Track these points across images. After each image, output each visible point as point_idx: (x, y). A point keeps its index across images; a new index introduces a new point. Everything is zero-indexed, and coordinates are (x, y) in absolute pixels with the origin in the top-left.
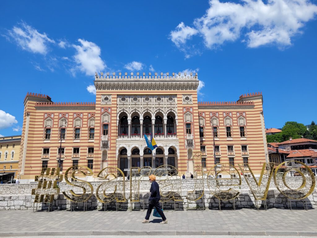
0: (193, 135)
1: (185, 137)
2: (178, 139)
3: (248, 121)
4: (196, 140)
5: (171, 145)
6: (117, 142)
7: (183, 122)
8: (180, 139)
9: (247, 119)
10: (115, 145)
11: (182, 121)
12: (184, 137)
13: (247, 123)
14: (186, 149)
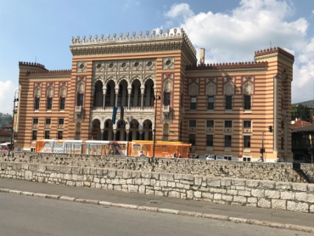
0: (170, 107)
2: (154, 111)
3: (256, 89)
4: (174, 112)
5: (146, 118)
6: (91, 113)
7: (162, 92)
9: (256, 85)
10: (88, 117)
12: (161, 109)
13: (255, 91)
14: (162, 123)
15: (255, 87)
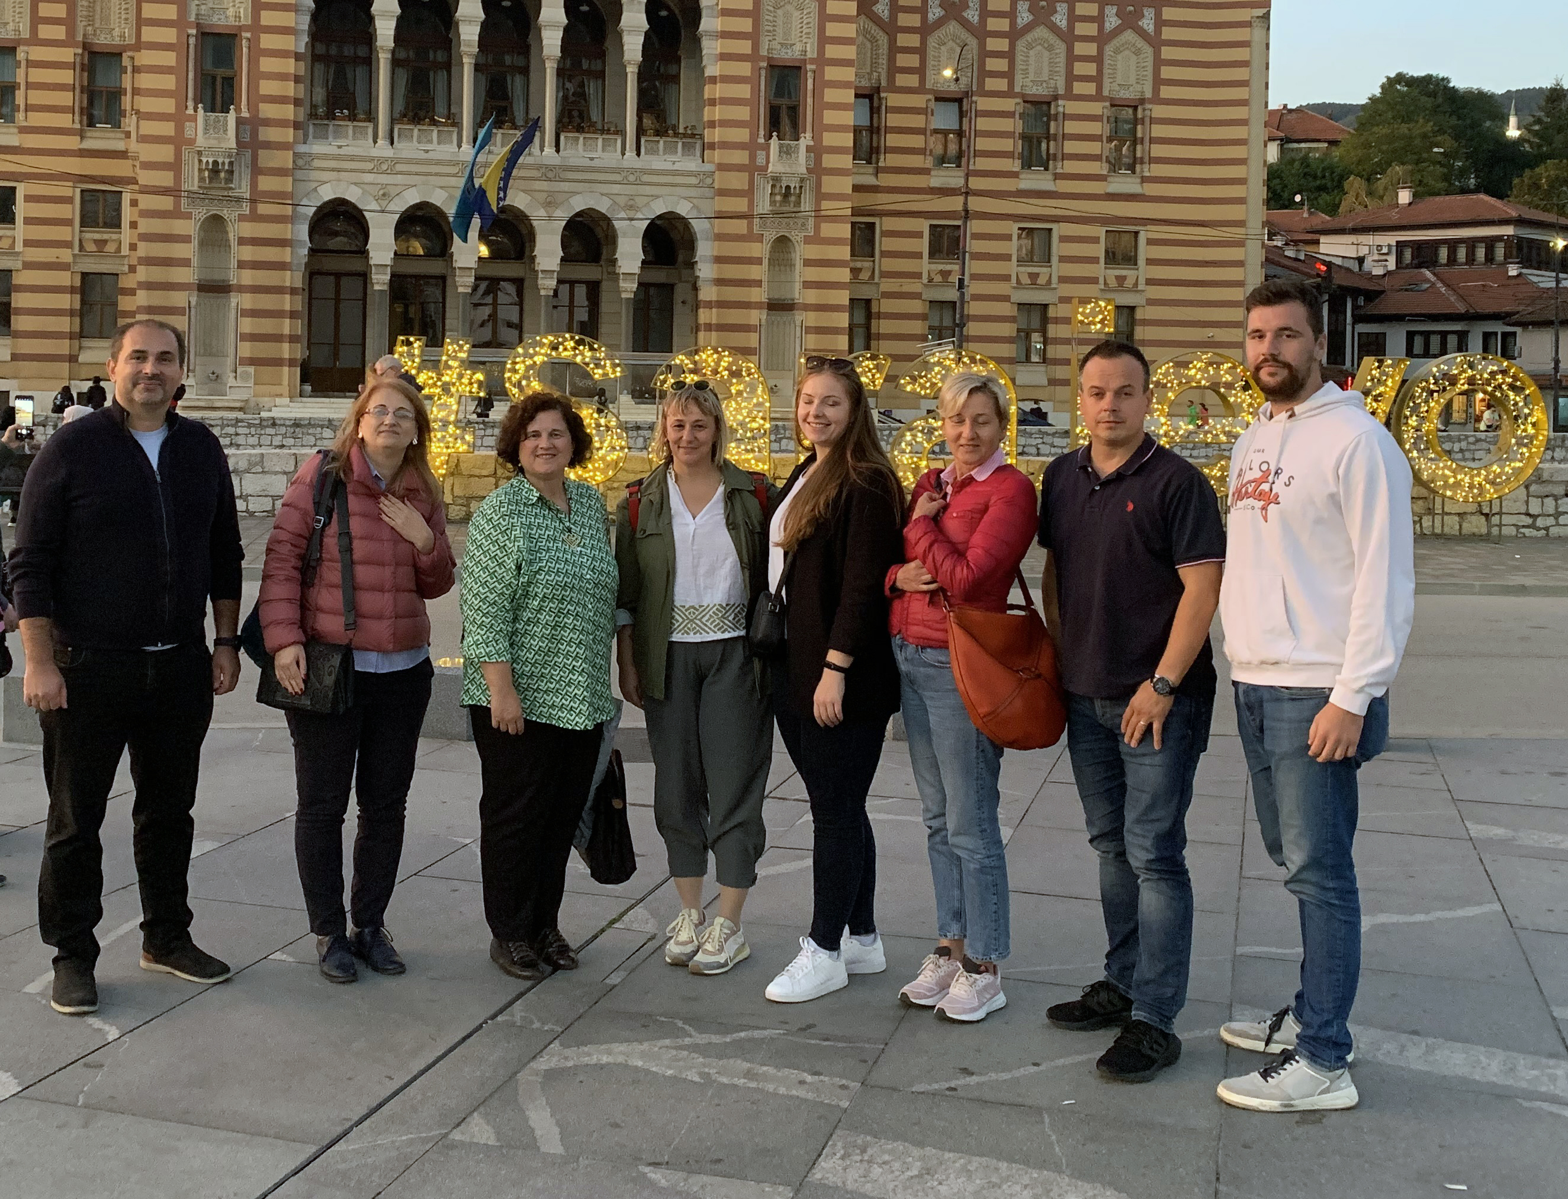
0: (809, 149)
1: (760, 160)
2: (708, 167)
3: (1166, 73)
4: (824, 178)
5: (659, 208)
6: (300, 162)
7: (753, 57)
8: (722, 167)
9: (1167, 53)
10: (286, 184)
11: (744, 47)
12: (753, 157)
13: (1157, 82)
14: (760, 238)
15: (1159, 62)
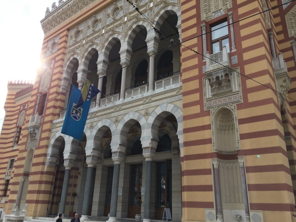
1: (205, 70)
4: (247, 66)
7: (197, 25)
10: (49, 134)
11: (194, 21)
12: (201, 70)
14: (208, 113)
